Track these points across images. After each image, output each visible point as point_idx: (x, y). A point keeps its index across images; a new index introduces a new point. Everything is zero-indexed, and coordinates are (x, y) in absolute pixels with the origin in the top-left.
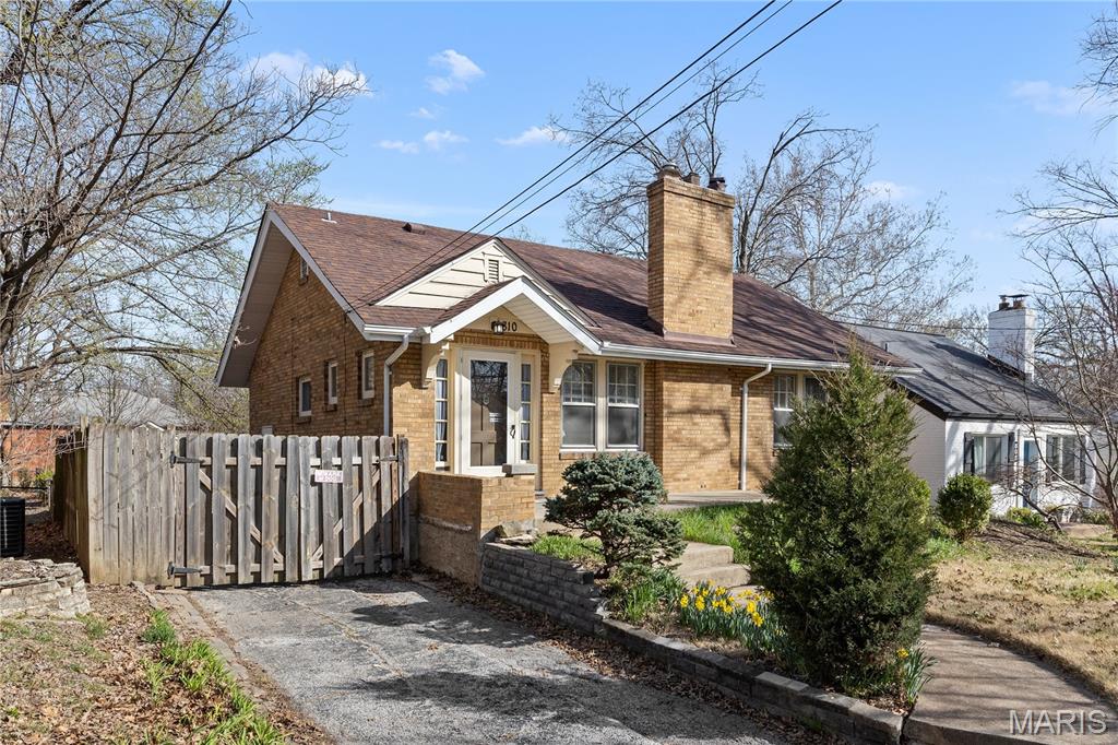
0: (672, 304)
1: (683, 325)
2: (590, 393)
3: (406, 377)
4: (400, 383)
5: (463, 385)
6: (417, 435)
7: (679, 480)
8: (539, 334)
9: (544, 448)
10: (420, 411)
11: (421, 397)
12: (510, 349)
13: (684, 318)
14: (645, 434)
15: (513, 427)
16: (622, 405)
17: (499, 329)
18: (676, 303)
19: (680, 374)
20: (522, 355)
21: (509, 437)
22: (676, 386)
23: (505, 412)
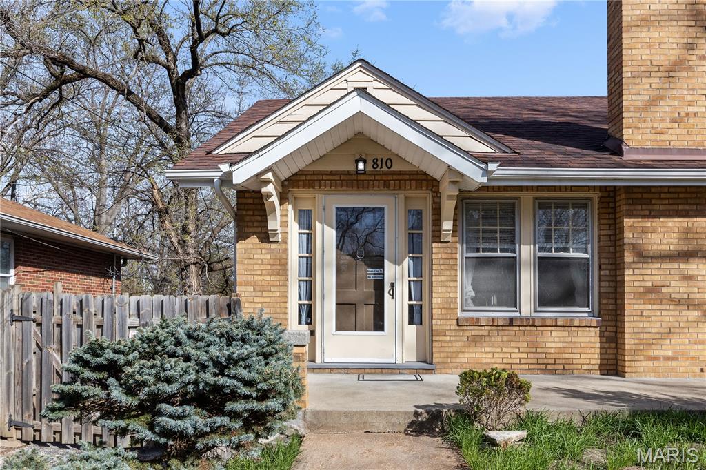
0: (638, 109)
1: (660, 137)
2: (511, 239)
3: (251, 230)
4: (244, 238)
5: (326, 235)
6: (265, 294)
7: (656, 359)
8: (423, 168)
9: (435, 311)
10: (269, 267)
11: (270, 252)
12: (386, 191)
13: (663, 126)
14: (600, 293)
15: (392, 285)
16: (562, 254)
17: (361, 166)
18: (646, 106)
19: (657, 207)
20: (406, 198)
21: (387, 297)
22: (649, 224)
23: (382, 266)
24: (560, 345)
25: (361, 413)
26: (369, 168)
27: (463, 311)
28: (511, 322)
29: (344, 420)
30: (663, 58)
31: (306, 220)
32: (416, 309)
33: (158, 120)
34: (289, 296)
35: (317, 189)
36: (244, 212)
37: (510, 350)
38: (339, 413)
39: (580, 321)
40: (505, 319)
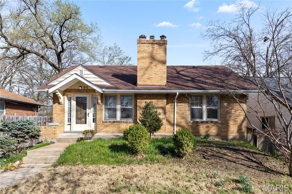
0: (140, 76)
1: (145, 82)
2: (115, 104)
3: (56, 102)
5: (74, 103)
9: (97, 120)
13: (146, 80)
14: (134, 115)
15: (88, 114)
16: (127, 107)
17: (80, 88)
18: (142, 76)
19: (144, 97)
20: (92, 95)
21: (87, 116)
22: (142, 101)
23: (86, 110)
24: (125, 127)
25: (68, 139)
26: (83, 88)
27: (104, 119)
28: (114, 122)
29: (64, 140)
30: (146, 65)
31: (70, 100)
32: (95, 119)
33: (52, 65)
34: (65, 116)
35: (71, 93)
36: (55, 98)
37: (114, 128)
38: (63, 138)
39: (129, 122)
40: (113, 121)
